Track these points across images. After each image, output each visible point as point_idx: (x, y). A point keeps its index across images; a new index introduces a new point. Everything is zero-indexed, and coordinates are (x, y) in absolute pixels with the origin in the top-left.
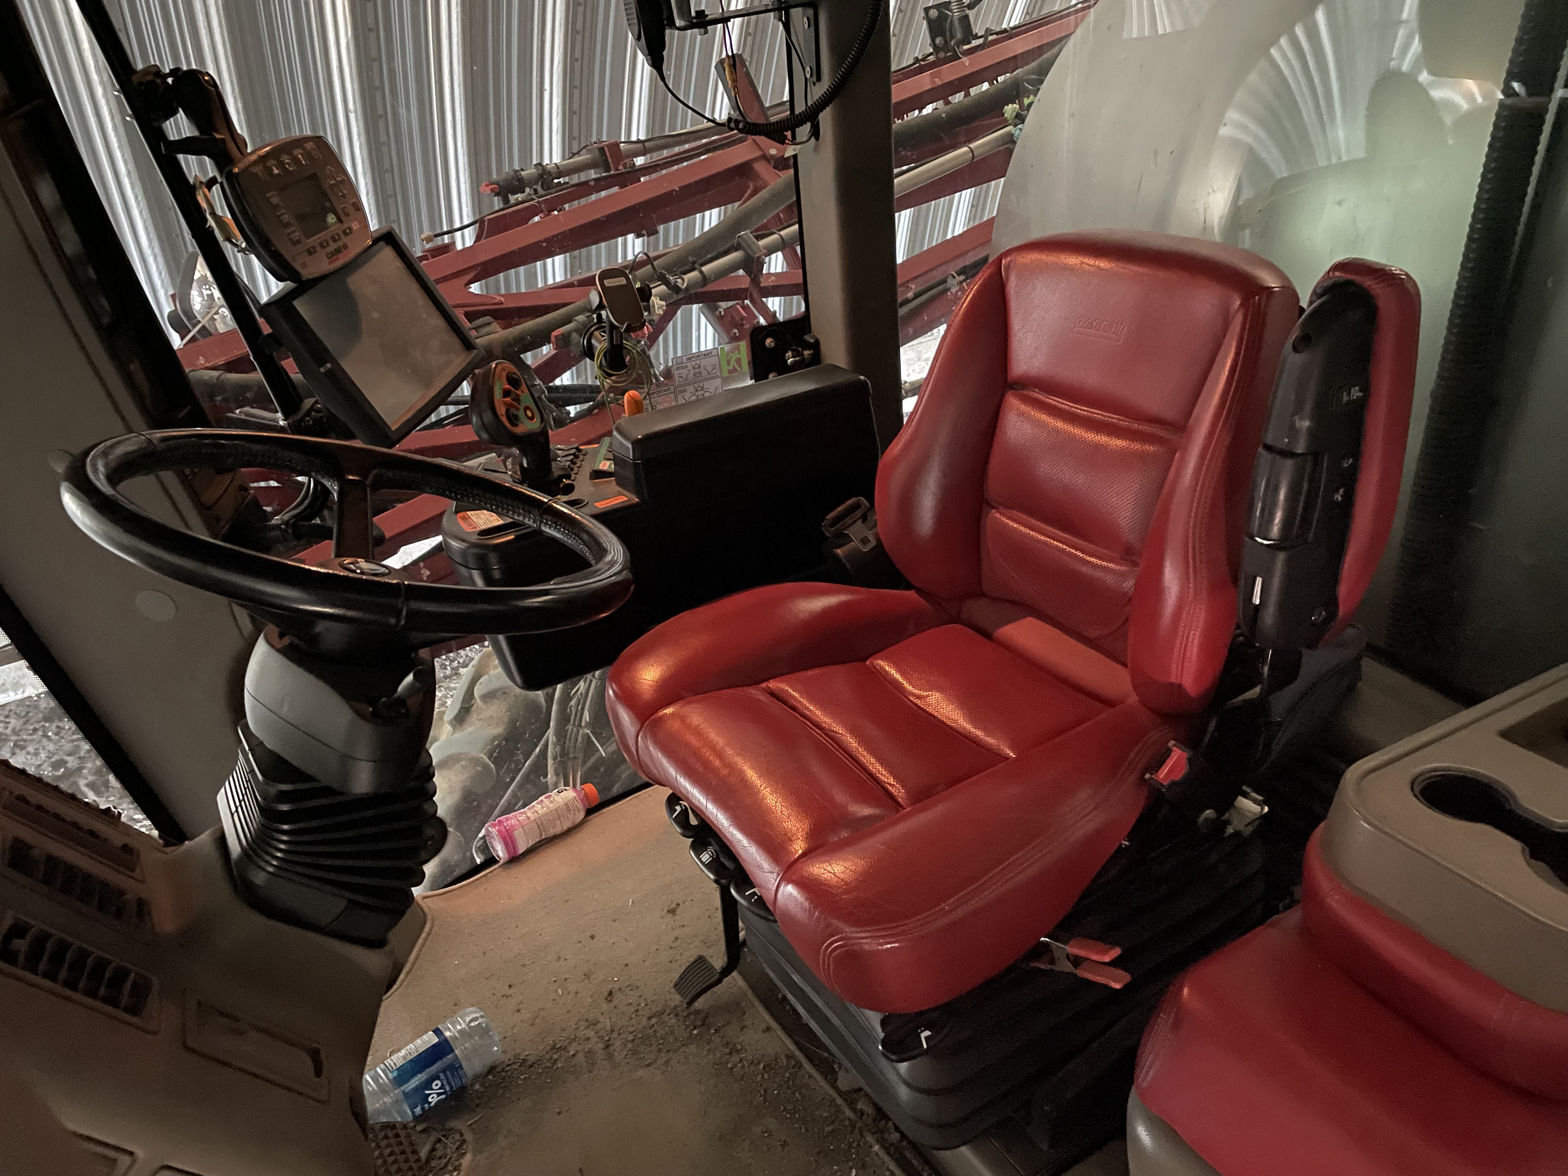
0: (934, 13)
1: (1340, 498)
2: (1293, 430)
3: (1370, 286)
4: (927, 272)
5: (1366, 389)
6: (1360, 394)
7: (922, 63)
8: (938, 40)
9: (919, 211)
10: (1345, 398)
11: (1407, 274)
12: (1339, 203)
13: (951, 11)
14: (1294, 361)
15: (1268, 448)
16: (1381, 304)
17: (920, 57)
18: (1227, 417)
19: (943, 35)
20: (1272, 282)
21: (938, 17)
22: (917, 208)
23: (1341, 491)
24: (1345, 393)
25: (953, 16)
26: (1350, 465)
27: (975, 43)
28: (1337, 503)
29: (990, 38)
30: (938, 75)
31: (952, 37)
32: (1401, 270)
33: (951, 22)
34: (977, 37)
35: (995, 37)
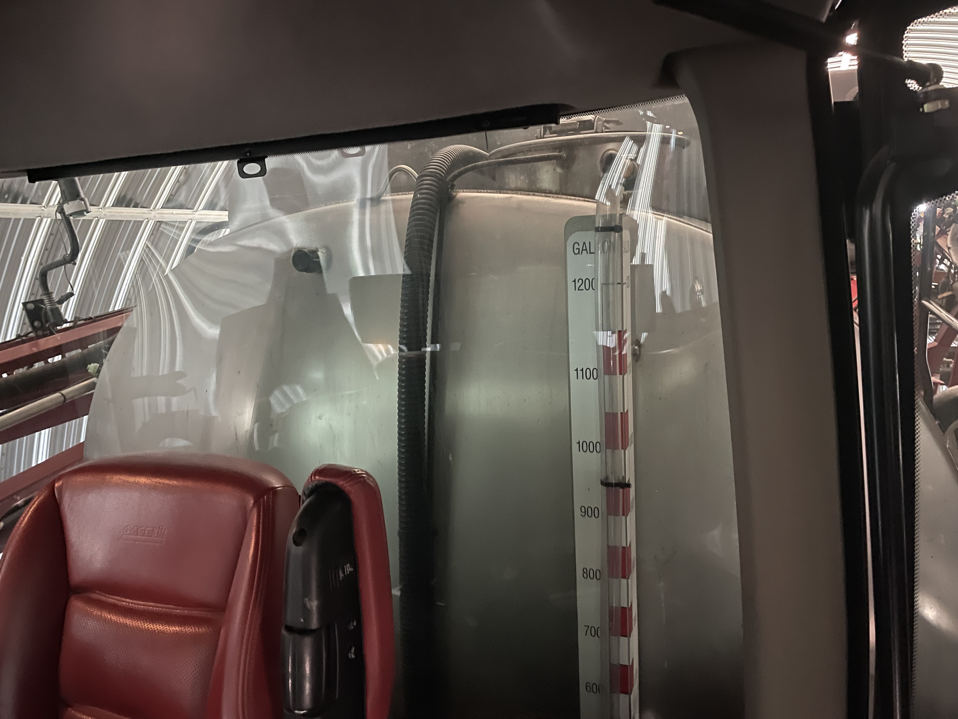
0: (31, 306)
1: (353, 656)
2: (306, 612)
3: (343, 485)
4: (31, 485)
5: (355, 565)
6: (352, 569)
7: (24, 338)
8: (36, 324)
9: (56, 430)
10: (341, 575)
11: (367, 473)
12: (320, 418)
13: (44, 305)
14: (296, 551)
15: (289, 629)
16: (353, 497)
17: (22, 334)
18: (256, 598)
19: (40, 320)
20: (277, 484)
21: (35, 308)
22: (54, 428)
23: (353, 650)
24: (340, 572)
25: (46, 308)
26: (355, 627)
27: (65, 326)
28: (352, 660)
29: (79, 323)
30: (37, 345)
31: (47, 322)
32: (362, 471)
33: (46, 313)
34: (66, 322)
35: (83, 322)
